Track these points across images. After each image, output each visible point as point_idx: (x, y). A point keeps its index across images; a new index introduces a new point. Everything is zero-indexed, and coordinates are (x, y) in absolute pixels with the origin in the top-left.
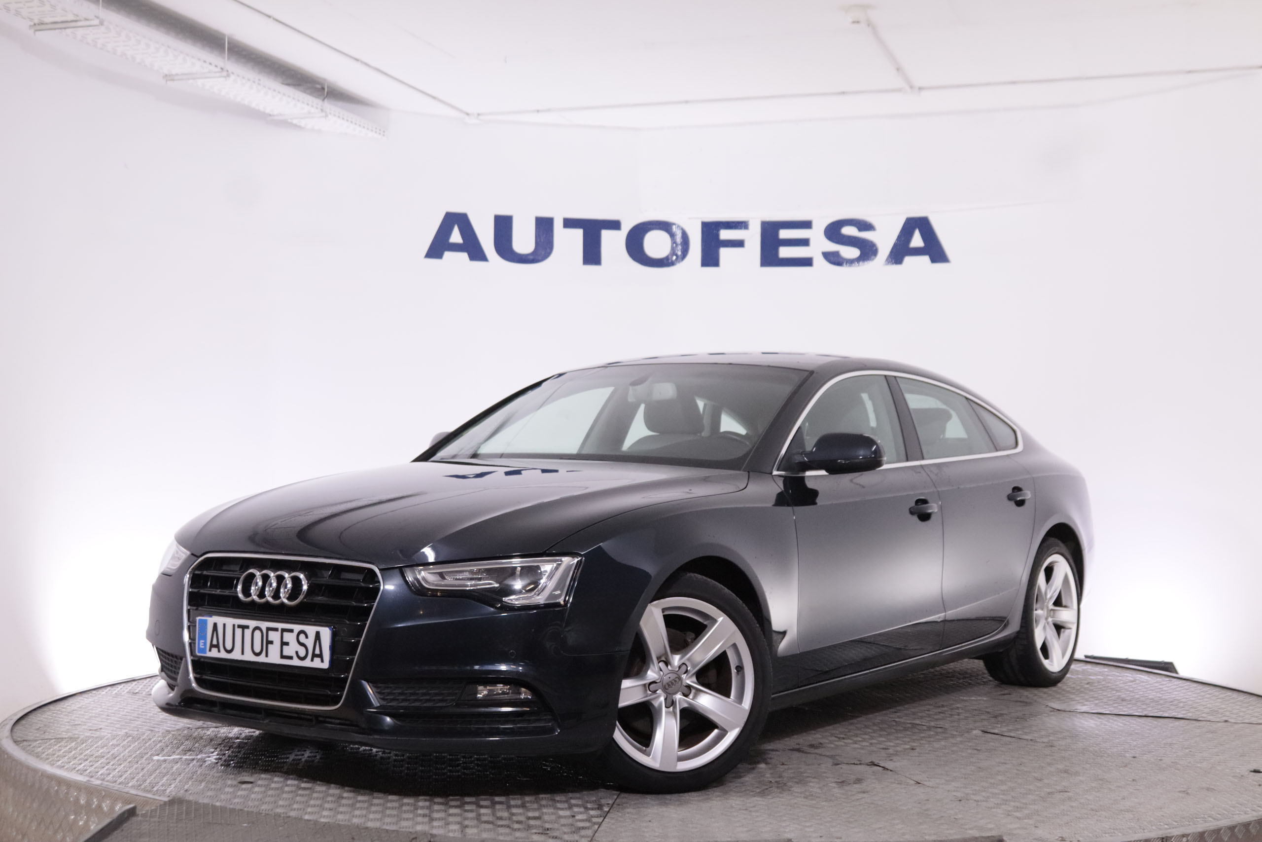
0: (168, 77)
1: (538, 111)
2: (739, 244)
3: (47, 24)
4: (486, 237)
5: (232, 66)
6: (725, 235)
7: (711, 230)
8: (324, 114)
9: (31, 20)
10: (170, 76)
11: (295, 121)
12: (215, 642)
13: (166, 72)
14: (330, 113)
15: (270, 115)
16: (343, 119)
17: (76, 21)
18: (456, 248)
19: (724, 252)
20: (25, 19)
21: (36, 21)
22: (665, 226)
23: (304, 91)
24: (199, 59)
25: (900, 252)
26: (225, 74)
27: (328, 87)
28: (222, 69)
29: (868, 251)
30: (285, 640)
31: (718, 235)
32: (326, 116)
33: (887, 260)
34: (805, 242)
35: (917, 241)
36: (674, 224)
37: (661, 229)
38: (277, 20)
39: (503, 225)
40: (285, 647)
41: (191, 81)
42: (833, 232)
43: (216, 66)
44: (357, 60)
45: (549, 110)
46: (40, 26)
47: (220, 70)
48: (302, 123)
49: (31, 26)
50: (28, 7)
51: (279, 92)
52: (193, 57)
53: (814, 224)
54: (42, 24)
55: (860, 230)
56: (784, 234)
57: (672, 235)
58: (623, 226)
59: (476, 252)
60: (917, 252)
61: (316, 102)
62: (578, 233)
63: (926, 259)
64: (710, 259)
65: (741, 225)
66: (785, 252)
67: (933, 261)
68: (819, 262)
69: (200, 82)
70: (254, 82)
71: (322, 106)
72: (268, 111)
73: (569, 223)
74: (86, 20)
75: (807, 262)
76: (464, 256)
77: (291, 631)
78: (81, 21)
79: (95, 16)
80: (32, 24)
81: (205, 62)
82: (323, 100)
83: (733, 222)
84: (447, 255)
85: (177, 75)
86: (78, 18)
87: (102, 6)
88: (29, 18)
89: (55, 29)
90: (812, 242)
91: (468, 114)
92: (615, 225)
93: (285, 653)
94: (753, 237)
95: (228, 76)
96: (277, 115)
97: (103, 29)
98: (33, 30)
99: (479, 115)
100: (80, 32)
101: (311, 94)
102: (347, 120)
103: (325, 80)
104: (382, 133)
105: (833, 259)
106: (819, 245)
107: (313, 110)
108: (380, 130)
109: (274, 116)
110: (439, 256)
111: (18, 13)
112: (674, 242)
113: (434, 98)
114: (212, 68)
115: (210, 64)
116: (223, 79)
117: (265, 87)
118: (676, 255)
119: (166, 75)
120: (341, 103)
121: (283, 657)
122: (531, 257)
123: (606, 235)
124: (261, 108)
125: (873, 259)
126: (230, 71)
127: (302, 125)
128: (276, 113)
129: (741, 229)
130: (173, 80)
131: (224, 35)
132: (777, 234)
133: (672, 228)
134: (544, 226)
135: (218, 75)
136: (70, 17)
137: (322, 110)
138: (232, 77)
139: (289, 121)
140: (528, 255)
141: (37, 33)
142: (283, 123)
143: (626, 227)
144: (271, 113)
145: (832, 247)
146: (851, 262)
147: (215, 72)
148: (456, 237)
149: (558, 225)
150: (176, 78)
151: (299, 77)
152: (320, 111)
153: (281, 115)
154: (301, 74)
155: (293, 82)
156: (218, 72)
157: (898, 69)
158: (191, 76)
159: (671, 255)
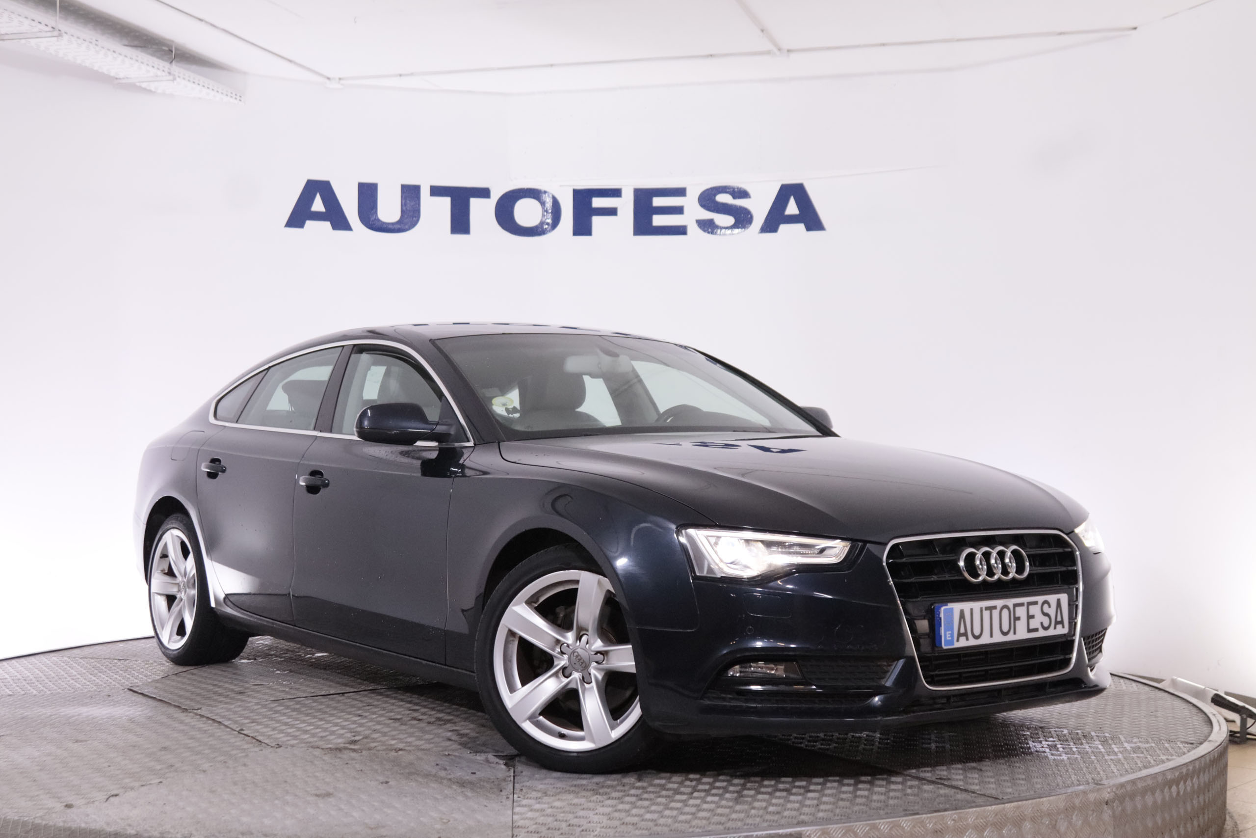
1: (401, 75)
2: (612, 212)
4: (350, 205)
6: (598, 202)
7: (583, 199)
8: (171, 78)
10: (1, 35)
11: (144, 85)
12: (962, 631)
14: (179, 77)
15: (117, 78)
16: (192, 82)
18: (318, 216)
19: (596, 220)
22: (534, 194)
23: (150, 54)
24: (26, 18)
25: (775, 220)
26: (56, 33)
27: (176, 49)
28: (53, 28)
29: (743, 218)
30: (1031, 613)
31: (590, 203)
32: (174, 79)
33: (761, 228)
34: (679, 210)
35: (792, 208)
36: (545, 192)
39: (368, 194)
40: (1031, 621)
41: (23, 41)
42: (708, 200)
43: (46, 25)
44: (201, 20)
45: (412, 74)
47: (51, 29)
48: (152, 86)
51: (120, 54)
52: (22, 16)
53: (688, 192)
55: (734, 198)
56: (658, 202)
57: (543, 204)
58: (492, 194)
59: (339, 222)
60: (792, 219)
61: (164, 65)
62: (445, 203)
63: (801, 227)
64: (582, 228)
65: (616, 193)
66: (658, 220)
67: (809, 228)
68: (693, 230)
69: (33, 42)
70: (91, 42)
71: (169, 69)
72: (112, 74)
73: (437, 191)
75: (681, 231)
76: (328, 224)
77: (1036, 603)
81: (33, 20)
82: (171, 62)
83: (607, 190)
84: (309, 223)
85: (6, 34)
90: (686, 210)
91: (329, 78)
92: (484, 193)
93: (1031, 627)
94: (626, 205)
95: (60, 35)
96: (123, 78)
99: (340, 79)
101: (159, 57)
102: (198, 84)
103: (173, 41)
104: (238, 97)
105: (708, 226)
106: (694, 212)
107: (159, 73)
108: (236, 95)
109: (120, 79)
110: (301, 225)
112: (544, 209)
113: (290, 61)
114: (42, 27)
115: (39, 23)
116: (56, 38)
117: (103, 47)
118: (547, 224)
120: (194, 67)
121: (1030, 631)
122: (397, 226)
123: (475, 203)
124: (105, 70)
125: (748, 227)
126: (63, 31)
127: (153, 90)
128: (121, 75)
129: (614, 196)
130: (4, 40)
132: (651, 202)
133: (541, 196)
134: (410, 193)
135: (49, 34)
137: (169, 73)
138: (66, 37)
139: (138, 84)
140: (393, 224)
142: (132, 87)
143: (496, 196)
144: (117, 76)
145: (707, 215)
146: (725, 229)
147: (47, 32)
148: (318, 205)
149: (425, 193)
150: (6, 37)
151: (145, 38)
152: (168, 74)
153: (127, 78)
154: (146, 35)
155: (136, 43)
156: (49, 31)
157: (762, 30)
158: (21, 36)
159: (542, 223)
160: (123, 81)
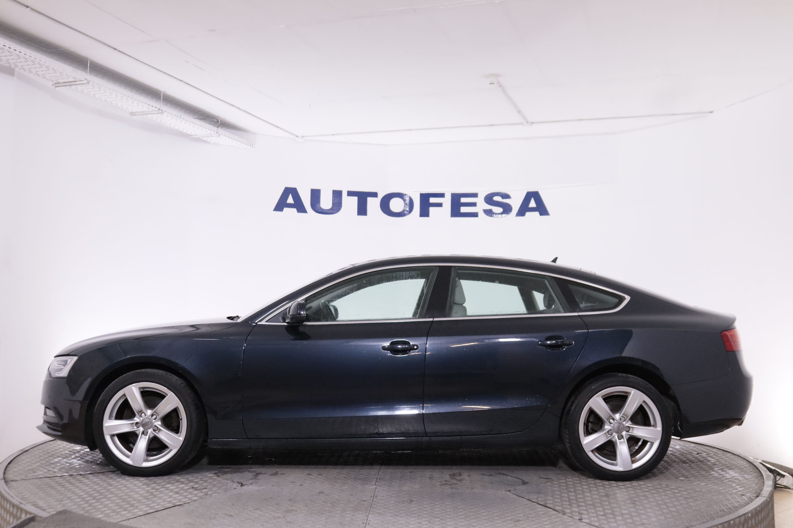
0: (132, 114)
1: (333, 135)
2: (440, 205)
3: (61, 83)
4: (306, 200)
5: (165, 108)
6: (432, 200)
7: (425, 198)
8: (218, 135)
10: (133, 113)
11: (205, 139)
13: (130, 111)
14: (222, 135)
15: (191, 135)
16: (229, 138)
17: (75, 81)
18: (290, 206)
19: (432, 209)
20: (48, 80)
21: (55, 81)
22: (400, 195)
23: (210, 124)
24: (146, 104)
25: (523, 210)
26: (160, 112)
27: (220, 121)
29: (507, 209)
31: (429, 200)
33: (517, 214)
34: (474, 204)
35: (533, 204)
36: (406, 195)
37: (397, 197)
38: (186, 83)
39: (315, 195)
41: (145, 116)
42: (489, 199)
43: (156, 108)
44: (233, 106)
45: (339, 134)
46: (57, 84)
47: (158, 110)
48: (208, 139)
49: (53, 85)
51: (193, 123)
53: (479, 195)
54: (59, 83)
55: (503, 198)
56: (463, 200)
57: (404, 200)
58: (379, 195)
59: (301, 209)
60: (533, 210)
61: (214, 128)
62: (355, 199)
63: (537, 214)
64: (424, 213)
65: (442, 195)
66: (463, 210)
67: (541, 214)
68: (481, 214)
69: (149, 116)
70: (178, 116)
71: (217, 130)
72: (189, 133)
73: (350, 194)
74: (80, 81)
75: (475, 215)
76: (295, 210)
78: (78, 81)
79: (85, 79)
80: (53, 83)
81: (149, 105)
82: (218, 127)
83: (437, 194)
84: (285, 209)
85: (136, 112)
86: (76, 79)
87: (89, 73)
88: (51, 80)
89: (66, 86)
90: (478, 204)
91: (297, 136)
92: (375, 195)
94: (447, 202)
95: (162, 113)
96: (194, 135)
97: (90, 86)
98: (54, 87)
99: (303, 137)
100: (80, 87)
102: (232, 138)
103: (219, 117)
104: (251, 145)
105: (489, 213)
106: (482, 205)
107: (212, 132)
108: (250, 144)
109: (192, 135)
110: (281, 210)
111: (44, 77)
112: (405, 204)
113: (278, 127)
114: (153, 108)
115: (152, 106)
116: (160, 114)
117: (184, 119)
118: (406, 211)
120: (230, 130)
122: (330, 211)
123: (370, 200)
124: (185, 131)
125: (510, 214)
126: (164, 110)
127: (209, 141)
128: (193, 134)
129: (441, 197)
130: (135, 115)
131: (161, 92)
132: (460, 200)
133: (404, 197)
134: (337, 195)
135: (157, 112)
136: (72, 79)
137: (217, 133)
138: (165, 114)
139: (202, 138)
140: (328, 210)
141: (56, 88)
142: (198, 140)
143: (380, 196)
144: (191, 134)
145: (489, 207)
146: (498, 215)
147: (156, 111)
148: (290, 200)
149: (344, 194)
150: (136, 114)
151: (205, 115)
152: (216, 133)
153: (196, 135)
155: (201, 118)
157: (519, 112)
158: (143, 113)
159: (404, 211)
160: (194, 137)
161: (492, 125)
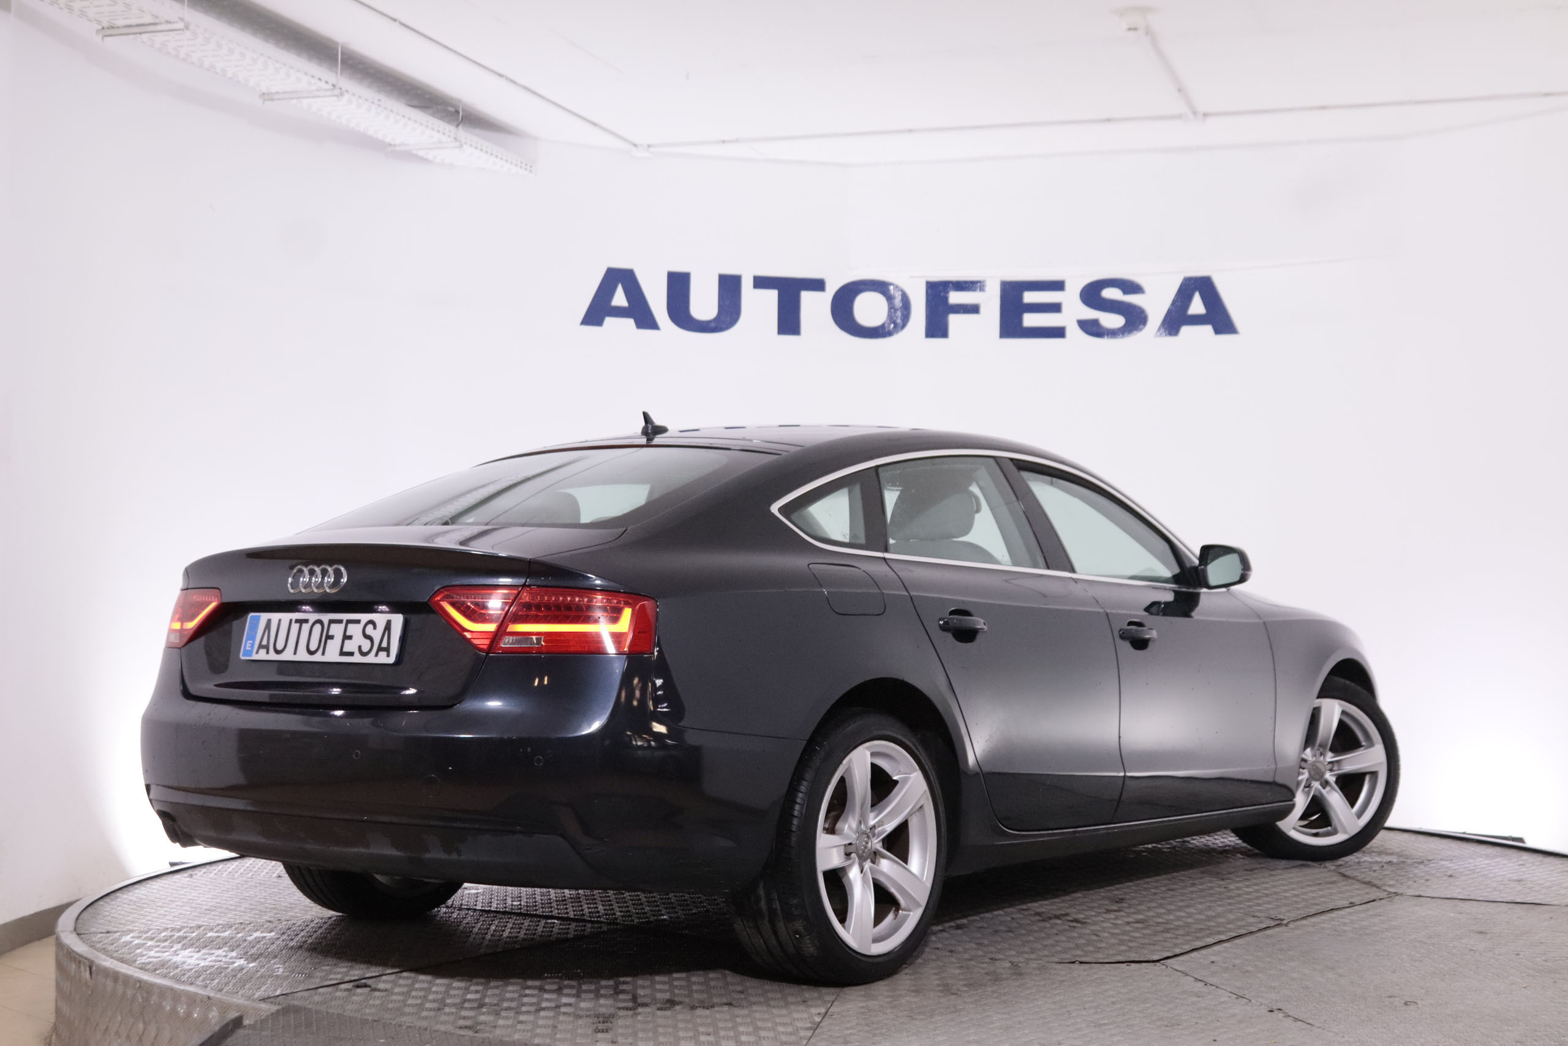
0: (267, 96)
1: (723, 142)
2: (974, 309)
3: (118, 27)
4: (657, 299)
5: (346, 83)
6: (955, 298)
7: (937, 292)
8: (457, 144)
9: (99, 22)
10: (268, 94)
11: (420, 153)
13: (265, 91)
14: (466, 143)
15: (390, 145)
16: (481, 150)
17: (155, 24)
18: (619, 312)
19: (954, 320)
20: (91, 21)
21: (105, 24)
22: (880, 287)
23: (433, 115)
24: (306, 74)
25: (1176, 320)
26: (337, 92)
27: (463, 110)
28: (334, 85)
29: (1135, 319)
31: (946, 298)
32: (461, 146)
33: (1159, 329)
34: (1056, 308)
35: (1197, 306)
36: (892, 284)
37: (875, 290)
38: (404, 25)
39: (678, 285)
41: (294, 101)
42: (1092, 294)
43: (327, 82)
44: (501, 76)
45: (737, 141)
46: (109, 30)
47: (331, 87)
48: (431, 155)
49: (98, 31)
50: (96, 7)
51: (404, 116)
52: (299, 71)
53: (1067, 286)
54: (112, 27)
55: (1125, 292)
56: (1030, 297)
57: (890, 298)
58: (828, 286)
59: (644, 319)
60: (1197, 320)
61: (448, 128)
62: (772, 295)
63: (1208, 329)
64: (937, 328)
65: (975, 285)
66: (1030, 320)
67: (1217, 331)
68: (1074, 332)
69: (305, 102)
70: (373, 103)
71: (455, 134)
72: (388, 140)
73: (761, 282)
74: (168, 22)
75: (1058, 332)
76: (630, 322)
78: (160, 23)
80: (100, 27)
81: (313, 76)
82: (458, 126)
83: (966, 282)
84: (608, 321)
85: (277, 93)
86: (157, 21)
87: (188, 7)
88: (96, 20)
89: (128, 34)
90: (1064, 308)
91: (635, 145)
92: (818, 285)
94: (990, 302)
95: (341, 94)
96: (400, 145)
97: (188, 33)
98: (101, 36)
99: (649, 146)
100: (160, 38)
101: (442, 118)
102: (487, 152)
103: (460, 101)
104: (528, 168)
105: (1091, 328)
106: (1074, 310)
107: (444, 138)
108: (526, 165)
109: (394, 145)
110: (599, 322)
111: (83, 14)
112: (892, 307)
113: (595, 124)
114: (323, 85)
115: (320, 79)
116: (335, 98)
117: (386, 108)
118: (895, 323)
119: (264, 94)
120: (477, 131)
122: (713, 325)
123: (807, 298)
124: (380, 137)
125: (1141, 330)
126: (344, 89)
127: (430, 157)
128: (398, 142)
129: (975, 290)
130: (272, 100)
131: (337, 44)
132: (1021, 297)
133: (889, 290)
134: (729, 286)
135: (329, 93)
136: (148, 19)
137: (456, 139)
138: (347, 96)
139: (414, 152)
140: (709, 322)
141: (105, 38)
142: (409, 156)
143: (832, 288)
144: (392, 143)
145: (1090, 314)
146: (1113, 333)
147: (326, 90)
148: (620, 299)
149: (747, 285)
150: (276, 97)
151: (427, 96)
152: (453, 140)
153: (404, 144)
154: (430, 93)
155: (416, 103)
156: (329, 90)
157: (1179, 90)
158: (296, 95)
159: (888, 322)
160: (398, 148)
161: (1109, 120)
